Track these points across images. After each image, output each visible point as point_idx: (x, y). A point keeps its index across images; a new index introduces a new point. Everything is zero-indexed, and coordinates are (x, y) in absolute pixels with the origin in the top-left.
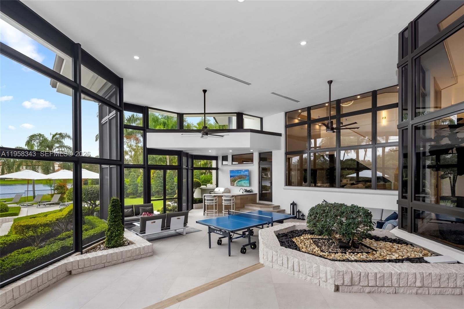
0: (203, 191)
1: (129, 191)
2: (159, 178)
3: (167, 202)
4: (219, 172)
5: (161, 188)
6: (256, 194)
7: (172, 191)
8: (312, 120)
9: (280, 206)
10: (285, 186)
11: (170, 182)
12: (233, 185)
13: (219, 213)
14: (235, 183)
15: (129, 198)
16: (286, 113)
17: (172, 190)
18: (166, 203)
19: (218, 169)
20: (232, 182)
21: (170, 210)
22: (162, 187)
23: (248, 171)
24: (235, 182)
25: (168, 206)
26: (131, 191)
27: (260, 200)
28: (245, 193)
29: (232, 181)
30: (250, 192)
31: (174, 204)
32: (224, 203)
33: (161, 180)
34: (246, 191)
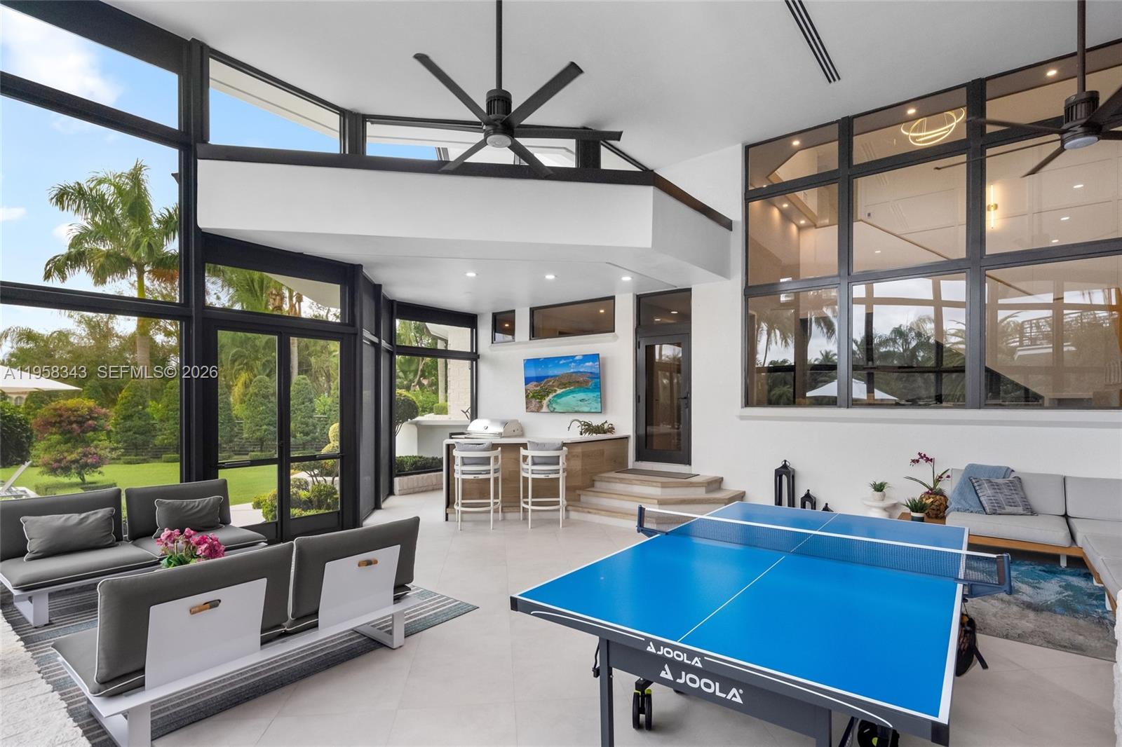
0: (425, 432)
1: (160, 438)
2: (265, 397)
3: (292, 471)
4: (483, 368)
5: (272, 428)
6: (627, 438)
7: (308, 438)
8: (855, 166)
9: (722, 479)
10: (742, 407)
11: (300, 410)
12: (538, 410)
13: (505, 510)
14: (545, 402)
15: (161, 462)
16: (747, 148)
17: (307, 434)
18: (288, 475)
19: (478, 357)
20: (533, 401)
21: (308, 504)
22: (275, 427)
23: (595, 357)
24: (543, 397)
25: (299, 487)
26: (167, 439)
27: (639, 457)
28: (587, 437)
29: (533, 397)
30: (605, 433)
31: (319, 478)
32: (529, 472)
33: (270, 405)
34: (589, 428)
